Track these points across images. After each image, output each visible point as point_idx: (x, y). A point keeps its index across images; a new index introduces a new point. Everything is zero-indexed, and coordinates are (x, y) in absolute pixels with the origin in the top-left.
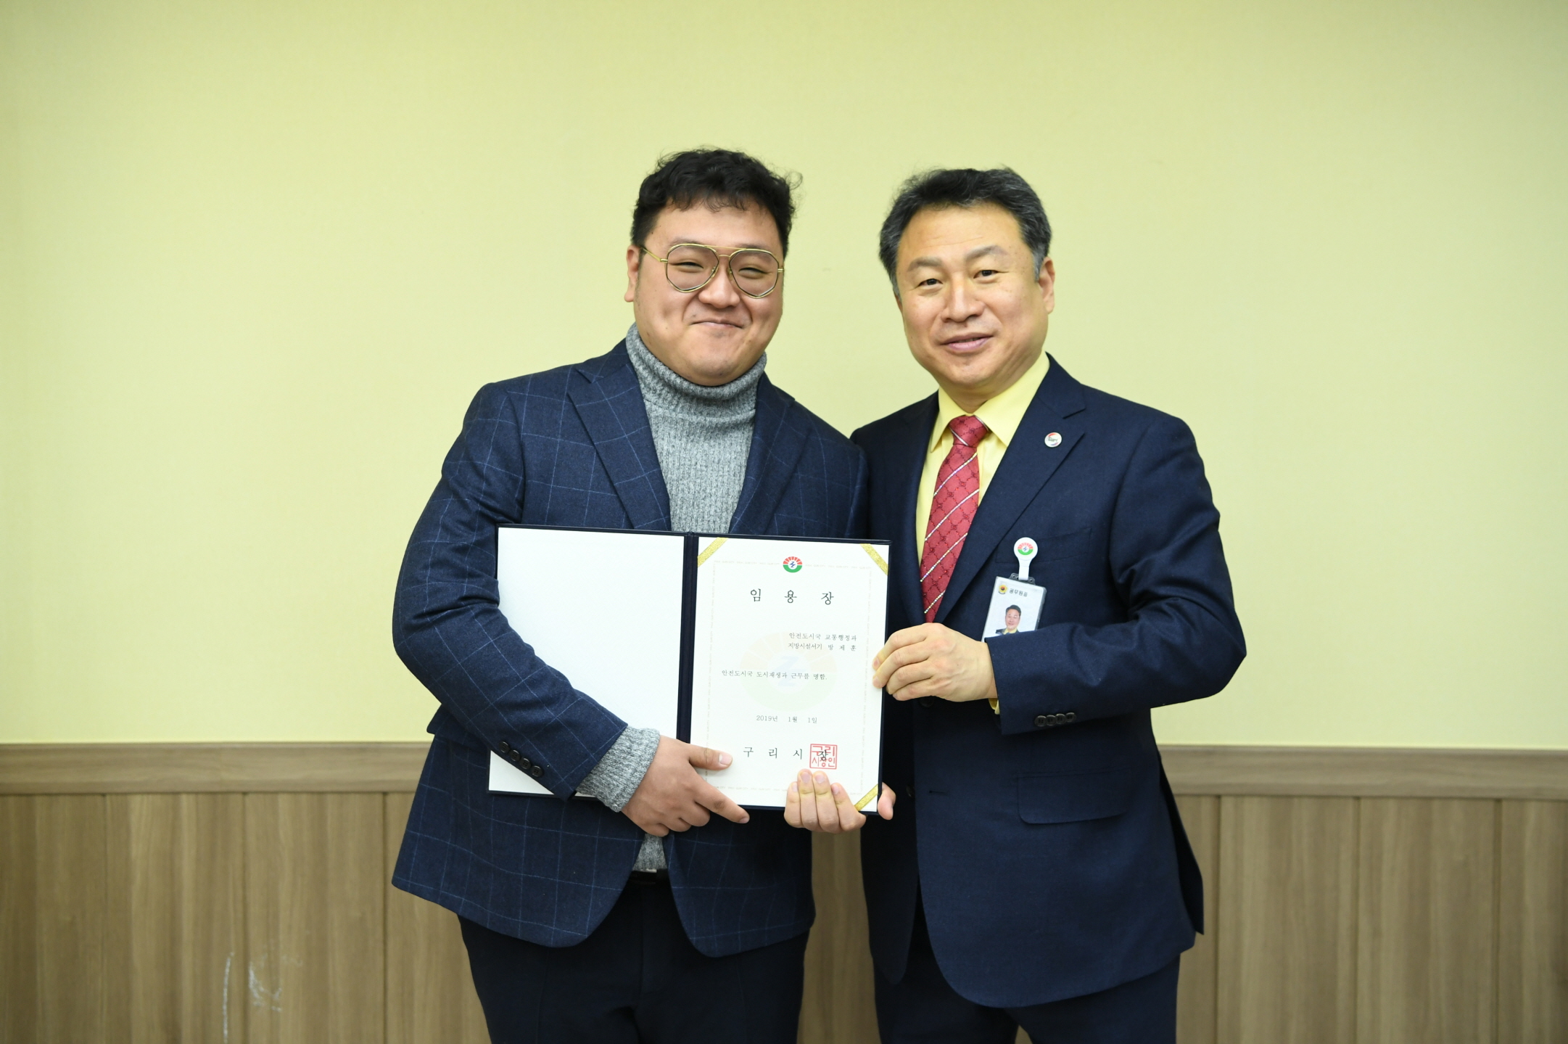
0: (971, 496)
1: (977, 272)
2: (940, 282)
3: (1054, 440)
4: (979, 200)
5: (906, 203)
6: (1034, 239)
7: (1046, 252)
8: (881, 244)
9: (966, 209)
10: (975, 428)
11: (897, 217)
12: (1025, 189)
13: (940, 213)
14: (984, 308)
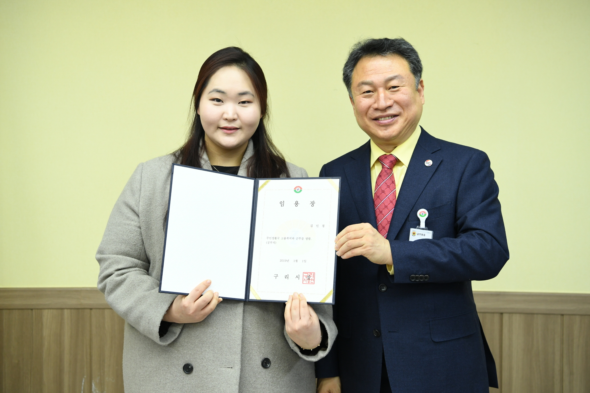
0: (393, 192)
1: (390, 87)
2: (373, 92)
3: (429, 163)
4: (391, 52)
5: (356, 55)
6: (415, 71)
7: (421, 77)
8: (344, 74)
9: (385, 56)
10: (393, 160)
11: (351, 61)
12: (411, 48)
13: (372, 58)
14: (394, 103)
